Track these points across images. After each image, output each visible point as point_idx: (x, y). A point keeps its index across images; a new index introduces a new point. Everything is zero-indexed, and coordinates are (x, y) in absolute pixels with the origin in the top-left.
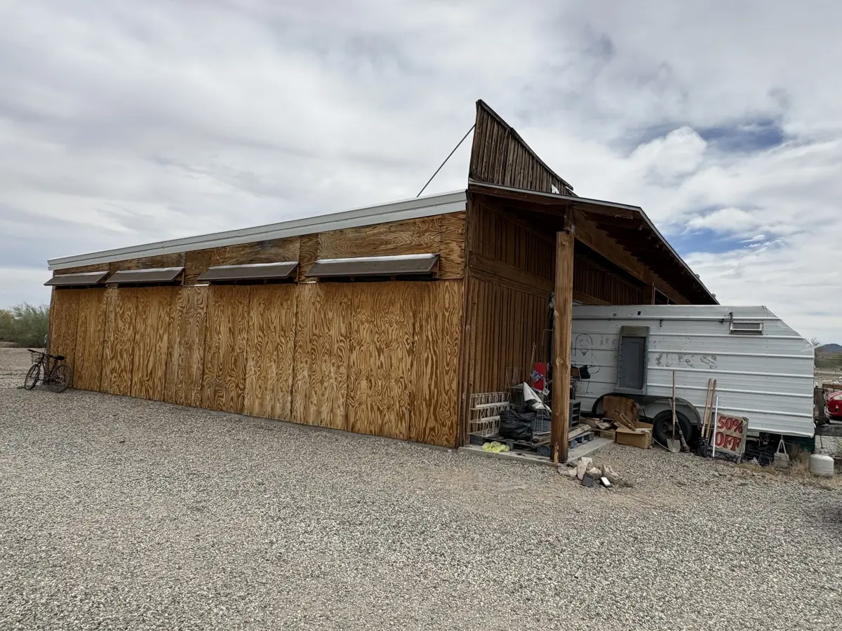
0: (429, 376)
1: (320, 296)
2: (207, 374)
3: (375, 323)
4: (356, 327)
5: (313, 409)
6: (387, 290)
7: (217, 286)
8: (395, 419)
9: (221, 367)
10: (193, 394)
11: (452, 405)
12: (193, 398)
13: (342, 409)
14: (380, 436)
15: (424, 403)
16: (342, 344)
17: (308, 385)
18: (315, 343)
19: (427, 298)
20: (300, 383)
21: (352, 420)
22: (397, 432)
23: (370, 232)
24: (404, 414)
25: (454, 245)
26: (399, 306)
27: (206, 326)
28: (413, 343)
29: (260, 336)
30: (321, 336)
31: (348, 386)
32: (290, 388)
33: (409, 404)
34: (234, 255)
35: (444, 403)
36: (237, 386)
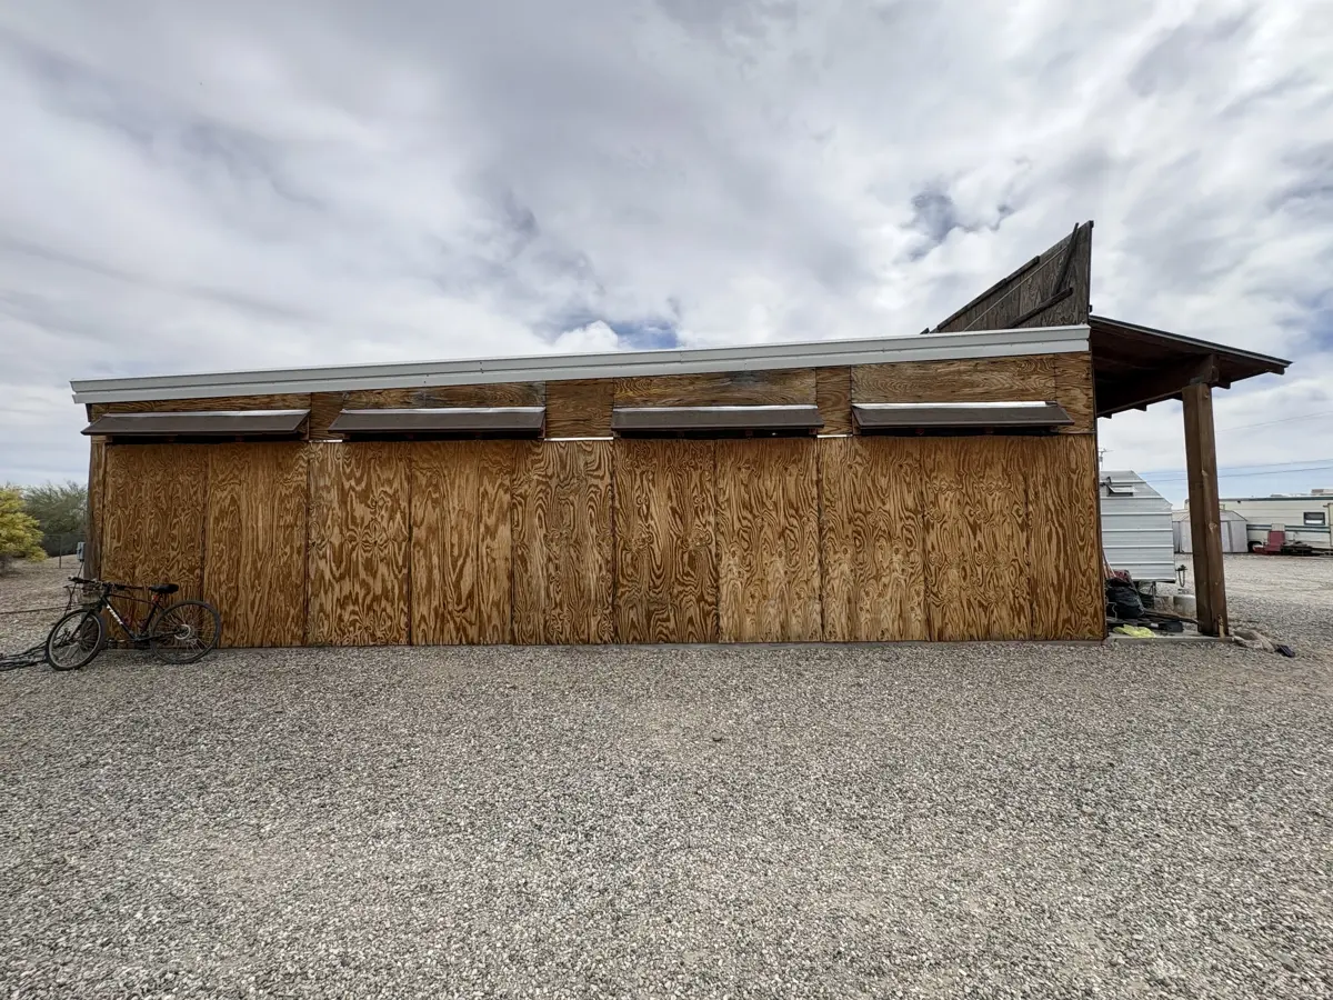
0: (1054, 555)
1: (861, 455)
2: (624, 586)
3: (964, 491)
4: (932, 498)
5: (864, 617)
6: (979, 447)
8: (1009, 615)
9: (658, 573)
10: (593, 623)
11: (1094, 587)
12: (593, 629)
13: (918, 612)
14: (986, 640)
15: (1051, 589)
16: (910, 521)
17: (852, 584)
18: (859, 522)
19: (1041, 457)
20: (836, 583)
21: (937, 624)
22: (1014, 630)
23: (942, 369)
24: (1021, 607)
25: (1077, 392)
26: (1000, 468)
27: (613, 507)
28: (1027, 515)
29: (745, 518)
30: (869, 513)
31: (926, 578)
32: (818, 592)
33: (1028, 594)
34: (669, 391)
35: (1082, 586)
36: (701, 599)
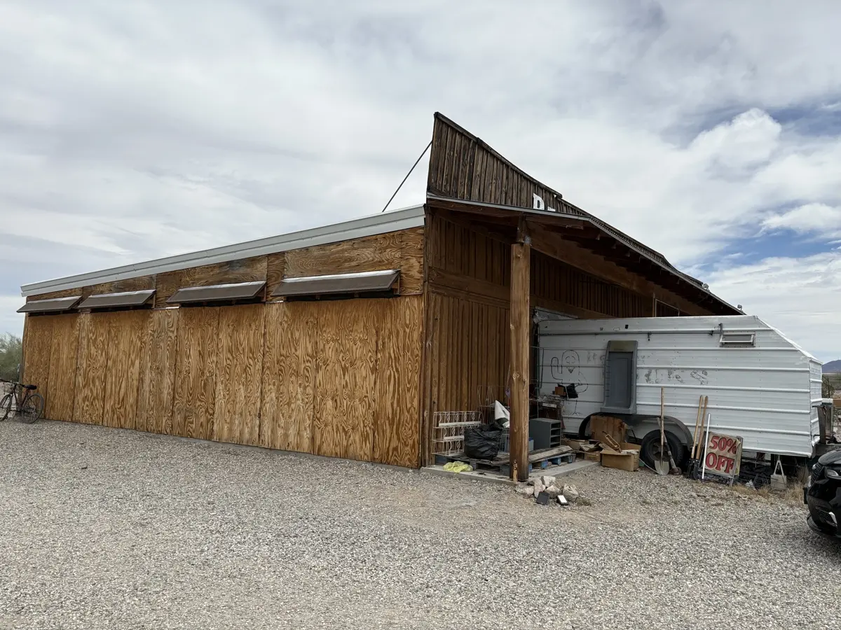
0: (391, 395)
1: (287, 316)
2: (178, 400)
3: (340, 341)
4: (322, 347)
5: (280, 432)
6: (351, 308)
7: (187, 308)
8: (360, 440)
9: (191, 392)
10: (164, 421)
11: (414, 423)
12: (164, 424)
13: (308, 432)
14: (344, 458)
15: (387, 422)
16: (309, 364)
17: (276, 407)
18: (282, 364)
19: (389, 314)
20: (268, 405)
21: (318, 442)
22: (362, 453)
23: (334, 249)
24: (368, 434)
25: (414, 261)
26: (362, 324)
27: (176, 350)
28: (376, 361)
29: (229, 359)
30: (288, 357)
31: (314, 407)
32: (258, 412)
33: (373, 424)
34: (202, 276)
35: (407, 421)
36: (207, 411)
